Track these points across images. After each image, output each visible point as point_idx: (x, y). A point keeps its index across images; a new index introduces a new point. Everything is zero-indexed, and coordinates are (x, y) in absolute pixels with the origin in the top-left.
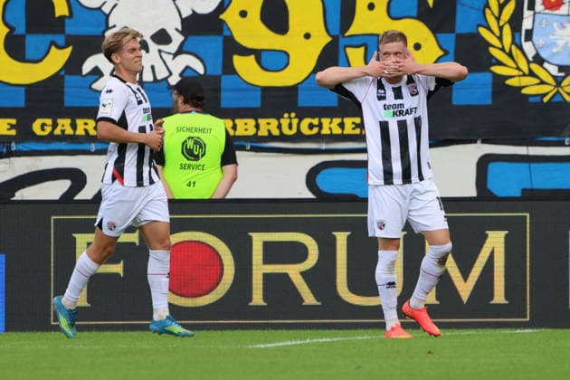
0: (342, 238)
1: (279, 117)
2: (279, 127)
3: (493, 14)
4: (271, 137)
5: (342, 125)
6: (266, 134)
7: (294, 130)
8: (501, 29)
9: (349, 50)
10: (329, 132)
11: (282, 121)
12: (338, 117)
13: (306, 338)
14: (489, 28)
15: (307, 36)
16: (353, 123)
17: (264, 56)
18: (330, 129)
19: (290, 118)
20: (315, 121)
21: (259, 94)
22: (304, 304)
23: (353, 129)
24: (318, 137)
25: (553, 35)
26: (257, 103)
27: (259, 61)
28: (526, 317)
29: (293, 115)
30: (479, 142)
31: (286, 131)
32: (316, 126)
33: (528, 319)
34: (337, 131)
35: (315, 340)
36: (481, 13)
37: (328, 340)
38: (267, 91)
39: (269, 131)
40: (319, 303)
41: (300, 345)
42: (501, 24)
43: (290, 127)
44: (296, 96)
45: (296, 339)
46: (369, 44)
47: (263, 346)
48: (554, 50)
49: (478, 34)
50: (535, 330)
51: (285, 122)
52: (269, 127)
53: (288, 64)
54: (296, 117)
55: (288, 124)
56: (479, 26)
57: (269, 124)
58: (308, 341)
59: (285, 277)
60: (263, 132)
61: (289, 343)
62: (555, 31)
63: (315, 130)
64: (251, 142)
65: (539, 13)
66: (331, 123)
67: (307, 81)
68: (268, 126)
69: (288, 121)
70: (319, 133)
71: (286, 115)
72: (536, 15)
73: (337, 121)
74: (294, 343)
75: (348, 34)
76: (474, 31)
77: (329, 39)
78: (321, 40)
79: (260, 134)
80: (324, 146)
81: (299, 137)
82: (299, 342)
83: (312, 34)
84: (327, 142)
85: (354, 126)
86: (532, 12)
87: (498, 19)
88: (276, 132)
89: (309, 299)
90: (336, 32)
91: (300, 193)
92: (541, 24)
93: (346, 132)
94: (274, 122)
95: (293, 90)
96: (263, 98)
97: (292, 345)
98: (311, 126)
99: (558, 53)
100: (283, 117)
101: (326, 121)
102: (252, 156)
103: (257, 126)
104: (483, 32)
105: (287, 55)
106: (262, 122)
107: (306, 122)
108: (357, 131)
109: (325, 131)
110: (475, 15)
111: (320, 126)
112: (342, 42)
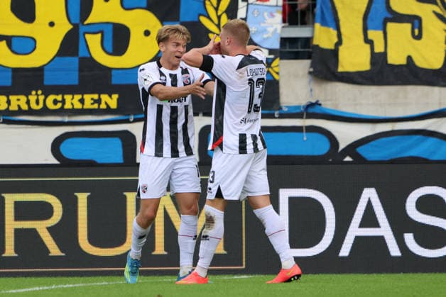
0: (82, 198)
1: (27, 94)
2: (28, 102)
3: (212, 5)
4: (20, 112)
5: (82, 101)
6: (16, 109)
7: (41, 106)
8: (219, 17)
9: (88, 37)
10: (70, 107)
11: (30, 97)
12: (79, 94)
13: (51, 284)
14: (209, 17)
15: (52, 24)
16: (92, 99)
17: (14, 41)
18: (72, 104)
19: (37, 94)
20: (59, 98)
21: (10, 74)
22: (50, 255)
23: (92, 104)
24: (61, 111)
25: (264, 23)
26: (8, 82)
27: (9, 45)
28: (242, 265)
29: (40, 92)
30: (201, 115)
31: (34, 106)
32: (59, 102)
33: (244, 267)
34: (78, 106)
35: (59, 286)
36: (202, 4)
37: (71, 286)
38: (16, 71)
39: (19, 106)
40: (63, 254)
41: (47, 290)
42: (219, 13)
43: (37, 102)
44: (42, 76)
45: (43, 285)
46: (105, 31)
47: (14, 291)
48: (265, 36)
49: (199, 22)
50: (251, 276)
51: (33, 98)
52: (19, 103)
53: (35, 48)
54: (42, 94)
55: (35, 100)
56: (200, 15)
57: (18, 100)
58: (53, 287)
59: (33, 232)
60: (14, 107)
61: (37, 289)
62: (265, 19)
63: (59, 105)
64: (3, 116)
65: (252, 4)
66: (73, 98)
67: (51, 63)
68: (18, 101)
69: (36, 97)
70: (62, 107)
71: (34, 92)
72: (250, 6)
73: (78, 97)
74: (41, 288)
75: (86, 22)
76: (196, 20)
77: (70, 27)
78: (64, 27)
79: (11, 108)
80: (67, 119)
81: (45, 111)
82: (46, 288)
83: (56, 22)
84: (69, 116)
85: (92, 102)
86: (246, 4)
87: (216, 9)
88: (25, 107)
89: (54, 250)
90: (76, 20)
91: (46, 160)
92: (253, 13)
93: (85, 107)
94: (23, 99)
95: (40, 70)
96: (13, 77)
97: (40, 290)
98: (55, 102)
99: (267, 38)
100: (31, 94)
101: (68, 98)
102: (5, 128)
103: (9, 102)
104: (204, 20)
105: (34, 40)
106: (13, 98)
107: (51, 98)
108: (96, 106)
109: (68, 106)
110: (197, 6)
111: (63, 102)
112: (82, 29)
